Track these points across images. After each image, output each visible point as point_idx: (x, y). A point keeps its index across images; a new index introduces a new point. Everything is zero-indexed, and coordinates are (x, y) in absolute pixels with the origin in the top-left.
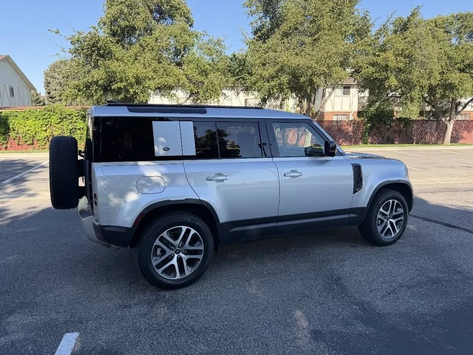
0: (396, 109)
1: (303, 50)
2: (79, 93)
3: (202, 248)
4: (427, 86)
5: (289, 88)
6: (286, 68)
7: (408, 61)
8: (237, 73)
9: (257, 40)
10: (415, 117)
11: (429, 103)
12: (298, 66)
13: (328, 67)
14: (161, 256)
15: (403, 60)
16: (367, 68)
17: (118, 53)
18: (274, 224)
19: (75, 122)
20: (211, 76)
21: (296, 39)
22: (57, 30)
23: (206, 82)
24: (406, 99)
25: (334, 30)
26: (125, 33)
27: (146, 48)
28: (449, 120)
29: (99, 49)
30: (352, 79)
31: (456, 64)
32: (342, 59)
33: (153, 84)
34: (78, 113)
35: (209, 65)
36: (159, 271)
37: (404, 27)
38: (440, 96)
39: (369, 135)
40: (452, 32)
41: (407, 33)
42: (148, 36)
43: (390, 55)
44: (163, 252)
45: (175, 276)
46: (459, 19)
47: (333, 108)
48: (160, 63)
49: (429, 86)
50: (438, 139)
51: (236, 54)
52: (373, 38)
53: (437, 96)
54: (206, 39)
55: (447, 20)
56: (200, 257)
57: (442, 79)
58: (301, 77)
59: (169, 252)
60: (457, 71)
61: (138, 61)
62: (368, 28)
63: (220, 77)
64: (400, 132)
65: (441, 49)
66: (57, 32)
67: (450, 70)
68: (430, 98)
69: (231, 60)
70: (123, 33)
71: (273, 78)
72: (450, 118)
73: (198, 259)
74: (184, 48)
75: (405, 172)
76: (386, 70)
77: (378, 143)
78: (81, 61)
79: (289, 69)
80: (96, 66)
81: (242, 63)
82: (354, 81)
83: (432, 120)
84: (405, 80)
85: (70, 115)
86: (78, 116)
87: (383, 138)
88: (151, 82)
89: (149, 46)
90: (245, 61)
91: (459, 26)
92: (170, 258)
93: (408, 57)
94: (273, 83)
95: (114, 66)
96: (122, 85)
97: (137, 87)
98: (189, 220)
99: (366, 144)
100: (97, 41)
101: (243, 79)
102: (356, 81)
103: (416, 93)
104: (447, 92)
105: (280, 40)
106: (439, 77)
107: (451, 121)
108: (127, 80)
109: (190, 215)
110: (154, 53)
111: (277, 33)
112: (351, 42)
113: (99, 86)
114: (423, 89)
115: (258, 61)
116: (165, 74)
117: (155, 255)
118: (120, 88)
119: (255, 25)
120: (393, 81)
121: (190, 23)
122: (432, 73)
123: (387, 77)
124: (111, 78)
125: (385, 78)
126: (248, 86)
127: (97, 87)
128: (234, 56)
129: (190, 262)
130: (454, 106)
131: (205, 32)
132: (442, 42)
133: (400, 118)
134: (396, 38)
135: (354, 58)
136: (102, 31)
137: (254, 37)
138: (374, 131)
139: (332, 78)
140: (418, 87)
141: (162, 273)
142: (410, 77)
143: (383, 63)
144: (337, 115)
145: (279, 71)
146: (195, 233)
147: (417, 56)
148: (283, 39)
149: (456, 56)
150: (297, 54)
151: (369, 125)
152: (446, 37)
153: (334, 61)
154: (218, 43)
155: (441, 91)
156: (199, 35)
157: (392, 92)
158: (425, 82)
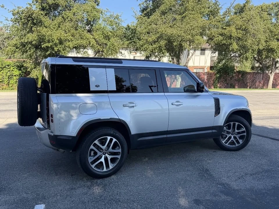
0: (236, 64)
1: (175, 24)
2: (17, 50)
3: (120, 151)
4: (257, 50)
5: (165, 49)
6: (164, 36)
7: (245, 33)
8: (130, 38)
9: (143, 16)
10: (248, 70)
11: (258, 61)
12: (172, 34)
13: (192, 36)
14: (94, 156)
15: (241, 32)
16: (218, 37)
17: (47, 22)
18: (165, 136)
19: (12, 71)
20: (112, 40)
21: (170, 16)
22: (3, 5)
23: (109, 44)
24: (243, 58)
25: (196, 11)
26: (52, 9)
27: (67, 19)
28: (271, 73)
29: (33, 20)
30: (208, 44)
31: (275, 35)
32: (201, 31)
33: (71, 44)
34: (15, 64)
35: (111, 32)
36: (93, 166)
37: (241, 10)
38: (265, 56)
39: (218, 82)
40: (273, 14)
41: (243, 15)
42: (68, 11)
43: (233, 28)
44: (95, 153)
45: (103, 169)
46: (276, 6)
47: (194, 64)
48: (76, 30)
49: (258, 50)
50: (264, 85)
51: (129, 25)
52: (221, 17)
53: (263, 56)
54: (108, 15)
55: (269, 6)
56: (119, 157)
57: (266, 45)
58: (174, 42)
59: (99, 154)
60: (275, 40)
61: (60, 28)
62: (218, 10)
63: (119, 41)
64: (238, 81)
65: (266, 25)
66: (3, 7)
67: (271, 40)
68: (258, 58)
69: (126, 29)
70: (50, 9)
71: (155, 42)
72: (272, 71)
73: (117, 158)
74: (94, 20)
75: (247, 103)
76: (231, 39)
77: (224, 88)
78: (19, 27)
79: (166, 36)
80: (31, 31)
81: (134, 31)
82: (209, 46)
83: (260, 73)
84: (242, 45)
85: (8, 65)
86: (15, 66)
87: (228, 84)
88: (70, 43)
89: (69, 18)
90: (135, 30)
91: (277, 11)
92: (100, 157)
93: (244, 30)
94: (155, 46)
95: (44, 31)
96: (49, 45)
97: (60, 46)
98: (112, 132)
99: (217, 88)
100: (32, 14)
101: (134, 42)
102: (210, 46)
103: (249, 54)
104: (269, 54)
105: (160, 17)
106: (264, 44)
107: (272, 73)
108: (53, 41)
109: (112, 129)
110: (72, 23)
111: (158, 12)
112: (207, 19)
113: (32, 45)
114: (254, 52)
115: (145, 31)
116: (80, 37)
117: (90, 155)
118: (47, 47)
119: (142, 6)
120: (235, 46)
121: (97, 3)
122: (260, 41)
123: (231, 43)
124: (41, 40)
125: (229, 44)
126: (137, 48)
127: (31, 46)
128: (128, 26)
129: (113, 160)
130: (274, 63)
131: (107, 9)
132: (266, 21)
133: (239, 71)
134: (237, 18)
135: (209, 30)
136: (35, 6)
137: (141, 14)
138: (222, 79)
139: (194, 43)
140: (251, 50)
141: (94, 167)
142: (245, 43)
143: (228, 34)
144: (196, 69)
145: (159, 38)
146: (116, 141)
147: (250, 30)
148: (162, 16)
149: (275, 30)
150: (171, 26)
151: (218, 75)
152: (268, 17)
153: (196, 32)
154: (117, 18)
155: (266, 53)
156: (103, 12)
157: (233, 53)
158: (256, 47)
